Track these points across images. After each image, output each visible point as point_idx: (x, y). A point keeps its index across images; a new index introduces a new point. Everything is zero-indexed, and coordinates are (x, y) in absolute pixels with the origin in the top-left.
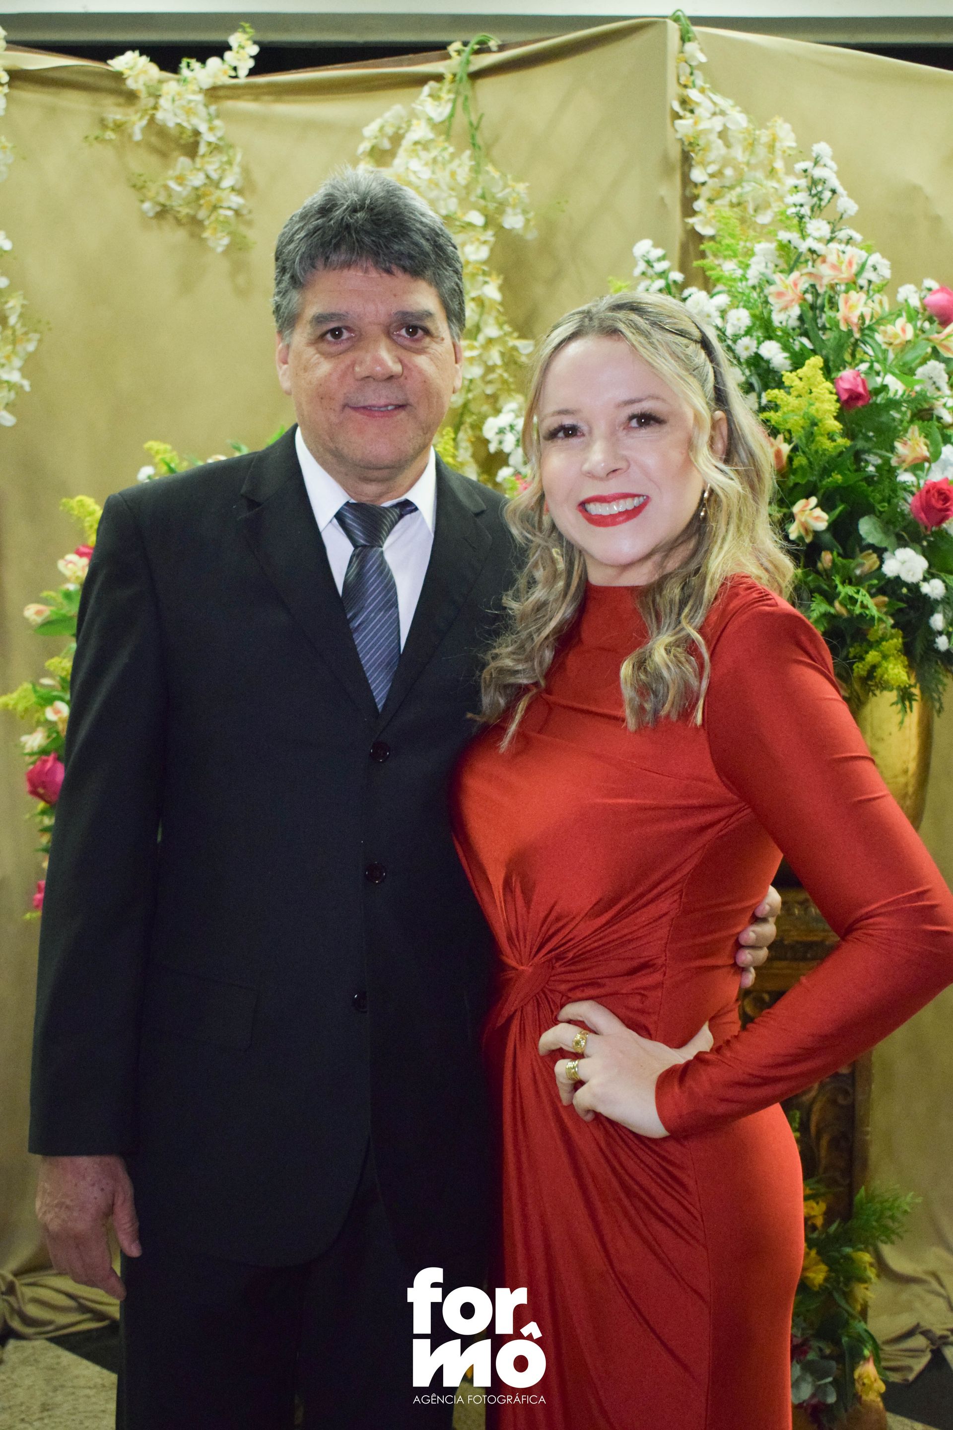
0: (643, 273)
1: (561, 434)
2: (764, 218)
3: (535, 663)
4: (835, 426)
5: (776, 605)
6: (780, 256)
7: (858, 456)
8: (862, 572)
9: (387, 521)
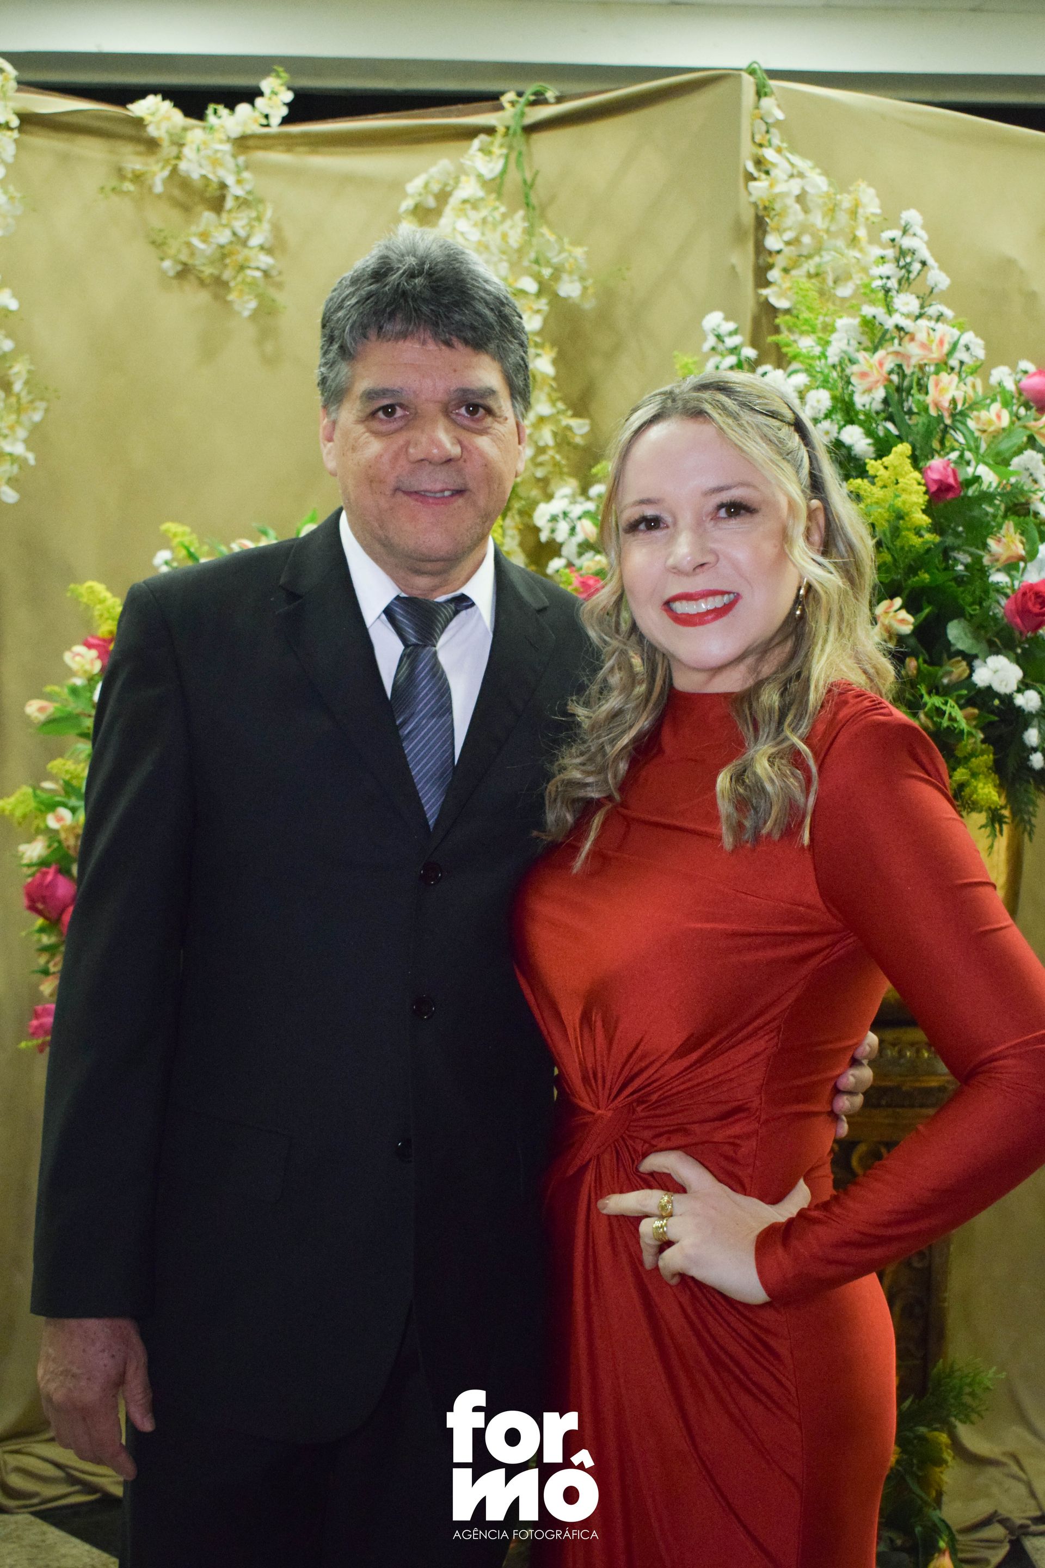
0: (713, 349)
1: (642, 527)
2: (844, 291)
3: (609, 776)
4: (924, 520)
5: (891, 714)
6: (863, 333)
7: (946, 552)
8: (950, 681)
9: (441, 616)
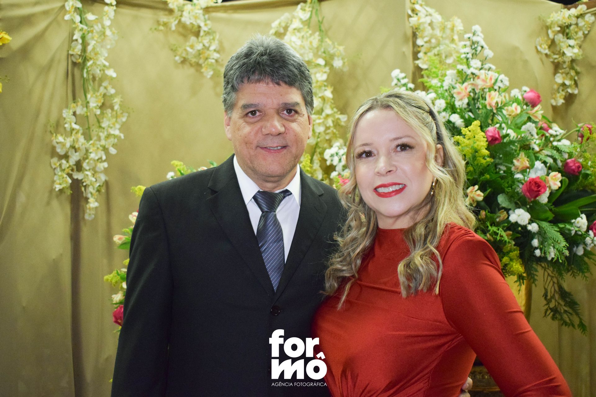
1: (364, 155)
2: (450, 61)
3: (353, 266)
5: (473, 236)
6: (458, 76)
7: (496, 165)
8: (499, 220)
9: (278, 200)
